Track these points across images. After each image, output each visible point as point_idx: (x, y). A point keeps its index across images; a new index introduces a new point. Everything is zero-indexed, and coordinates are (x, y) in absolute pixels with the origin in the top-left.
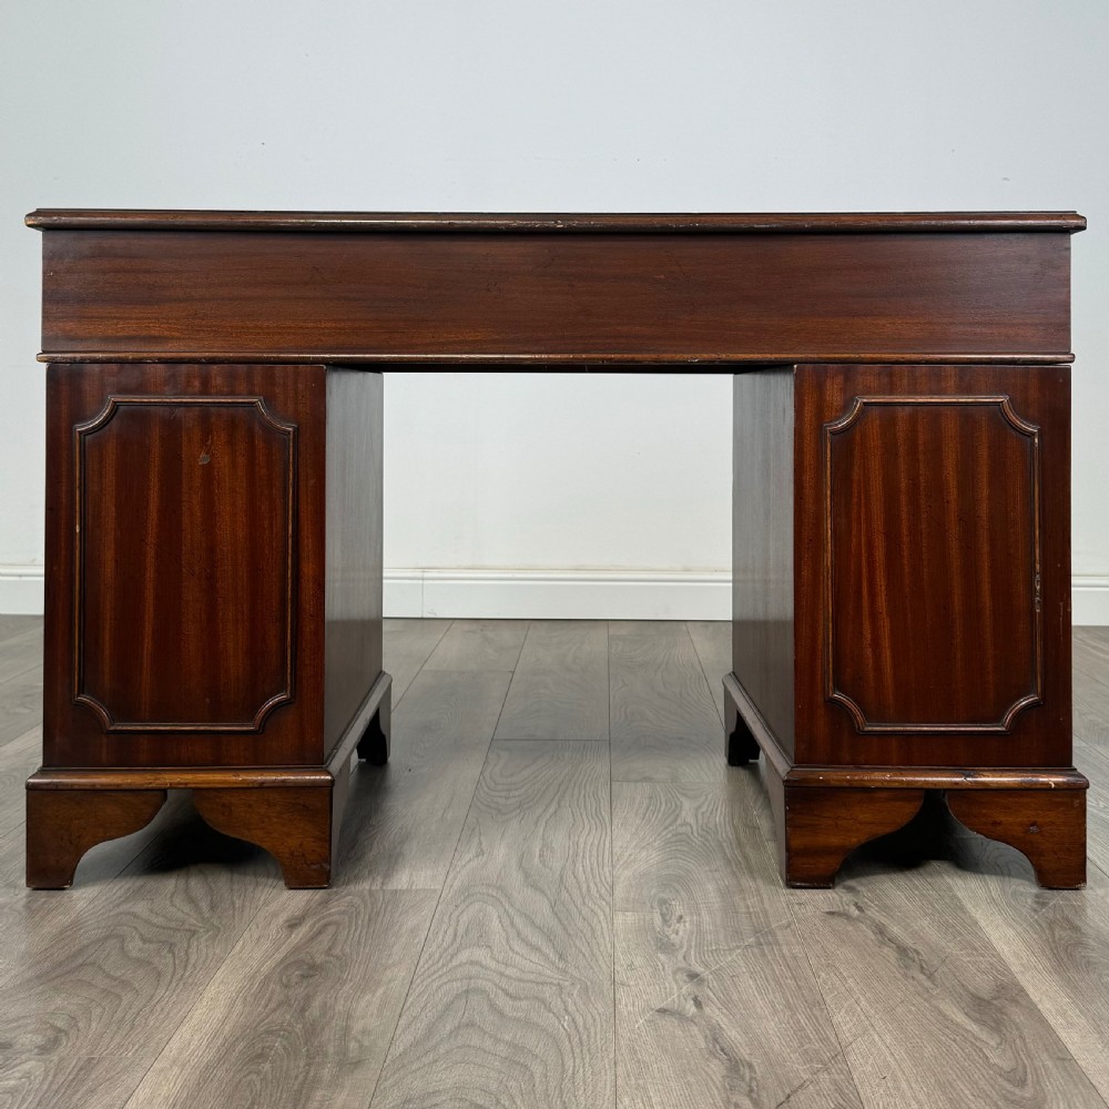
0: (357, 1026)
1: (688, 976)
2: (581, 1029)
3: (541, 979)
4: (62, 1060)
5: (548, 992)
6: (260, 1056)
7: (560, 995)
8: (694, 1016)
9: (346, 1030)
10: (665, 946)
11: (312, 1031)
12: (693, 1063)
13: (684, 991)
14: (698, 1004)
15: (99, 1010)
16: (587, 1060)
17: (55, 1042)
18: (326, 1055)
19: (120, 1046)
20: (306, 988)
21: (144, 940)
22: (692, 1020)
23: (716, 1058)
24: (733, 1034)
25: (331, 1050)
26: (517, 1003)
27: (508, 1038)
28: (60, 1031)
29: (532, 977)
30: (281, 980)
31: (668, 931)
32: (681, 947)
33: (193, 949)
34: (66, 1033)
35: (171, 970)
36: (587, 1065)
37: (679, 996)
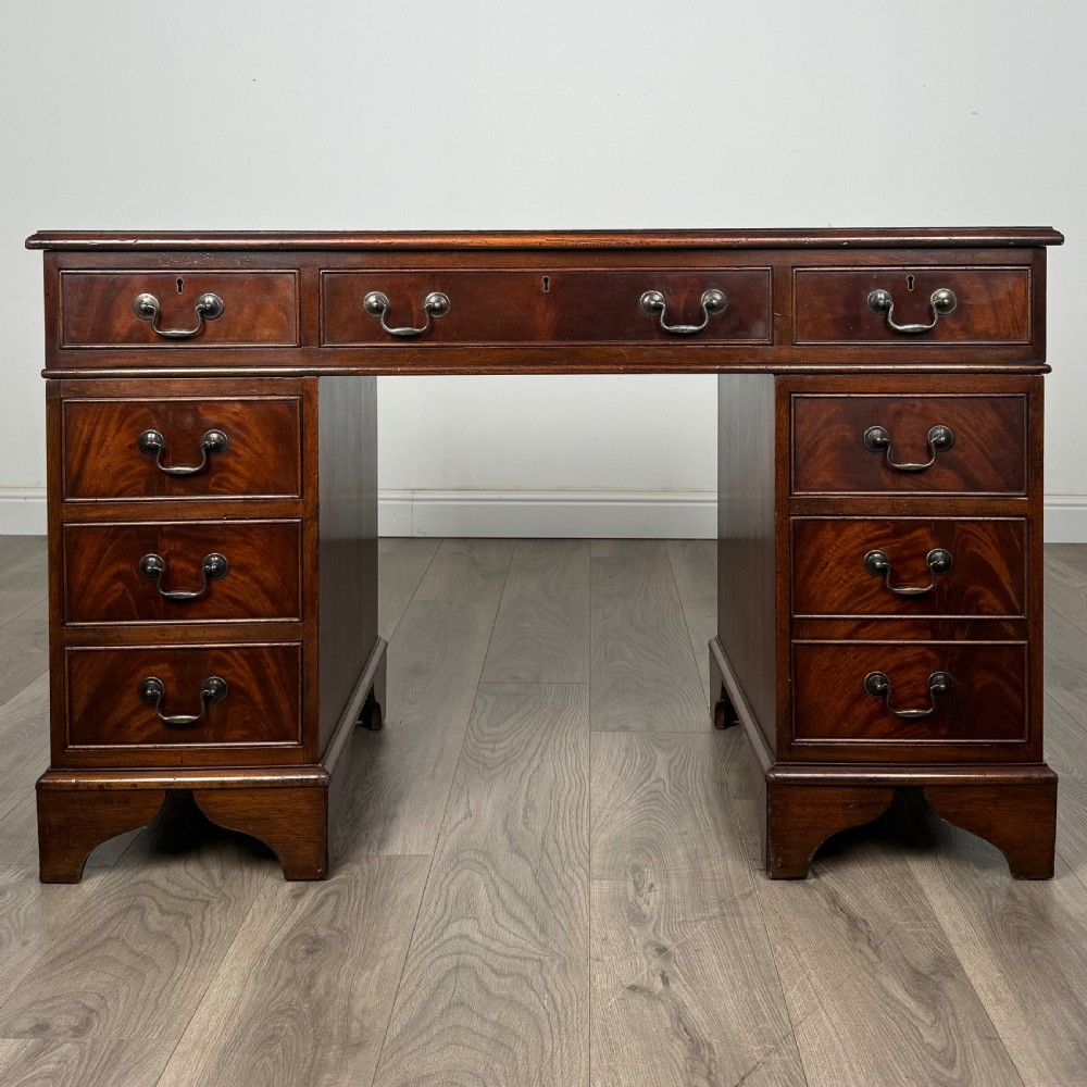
0: (358, 1006)
1: (656, 950)
2: (559, 1008)
3: (525, 954)
4: (94, 1042)
5: (530, 968)
6: (271, 1038)
7: (541, 971)
8: (661, 993)
9: (349, 1007)
10: (638, 918)
11: (318, 1011)
12: (659, 1044)
13: (652, 967)
14: (665, 981)
15: (124, 989)
16: (565, 1040)
17: (87, 1023)
18: (331, 1036)
19: (145, 1027)
20: (312, 963)
21: (163, 912)
22: (658, 998)
23: (680, 1037)
24: (696, 1013)
25: (335, 1031)
26: (503, 980)
27: (494, 1017)
28: (92, 1011)
29: (515, 952)
30: (288, 954)
31: (641, 901)
32: (652, 918)
33: (207, 922)
34: (97, 1014)
35: (188, 945)
36: (564, 1047)
37: (648, 972)
